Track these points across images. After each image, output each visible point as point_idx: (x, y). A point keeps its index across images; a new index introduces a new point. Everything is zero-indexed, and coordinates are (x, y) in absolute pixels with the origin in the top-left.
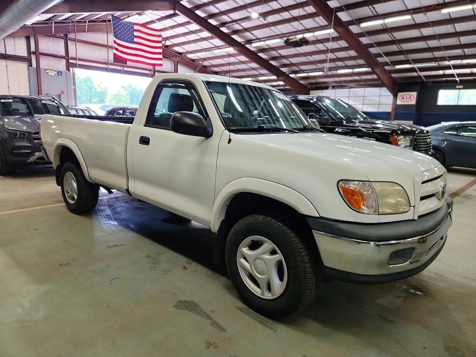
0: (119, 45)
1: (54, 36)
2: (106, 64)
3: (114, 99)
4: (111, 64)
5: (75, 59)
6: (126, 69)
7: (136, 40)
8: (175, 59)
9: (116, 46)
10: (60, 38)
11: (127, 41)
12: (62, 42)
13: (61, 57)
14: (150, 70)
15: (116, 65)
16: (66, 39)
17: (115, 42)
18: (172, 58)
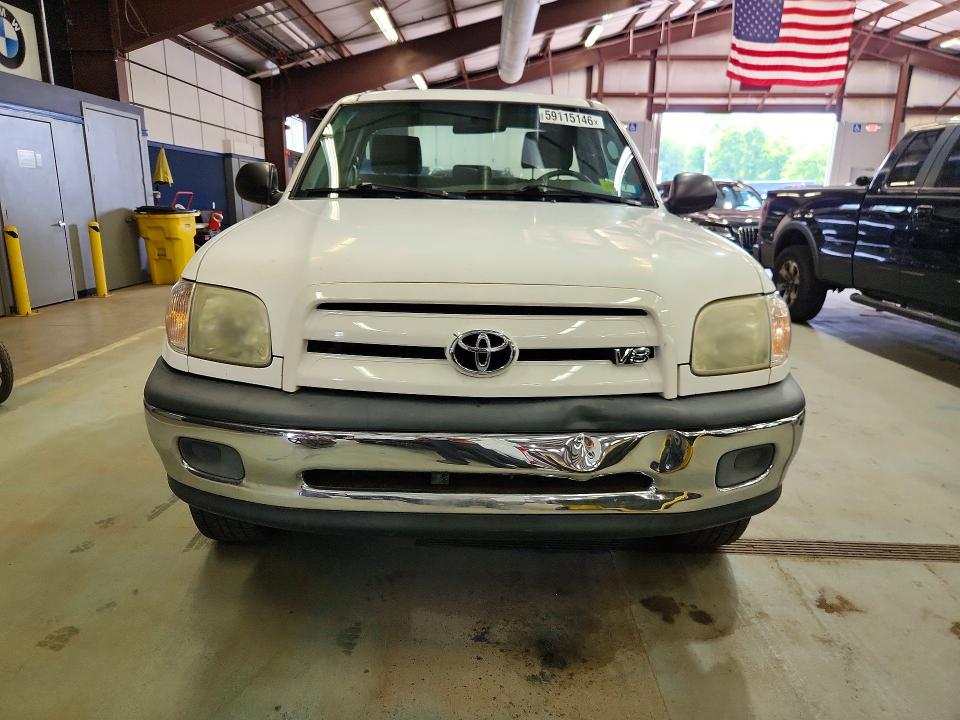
0: (742, 51)
1: (633, 58)
2: (726, 96)
3: (801, 171)
4: (735, 95)
5: (663, 95)
6: (768, 101)
7: (784, 33)
8: (903, 60)
9: (735, 55)
10: (644, 58)
11: (762, 40)
12: (646, 67)
13: (641, 96)
14: (830, 96)
15: (746, 96)
16: (654, 58)
17: (734, 47)
18: (893, 60)
